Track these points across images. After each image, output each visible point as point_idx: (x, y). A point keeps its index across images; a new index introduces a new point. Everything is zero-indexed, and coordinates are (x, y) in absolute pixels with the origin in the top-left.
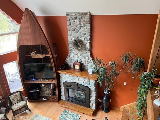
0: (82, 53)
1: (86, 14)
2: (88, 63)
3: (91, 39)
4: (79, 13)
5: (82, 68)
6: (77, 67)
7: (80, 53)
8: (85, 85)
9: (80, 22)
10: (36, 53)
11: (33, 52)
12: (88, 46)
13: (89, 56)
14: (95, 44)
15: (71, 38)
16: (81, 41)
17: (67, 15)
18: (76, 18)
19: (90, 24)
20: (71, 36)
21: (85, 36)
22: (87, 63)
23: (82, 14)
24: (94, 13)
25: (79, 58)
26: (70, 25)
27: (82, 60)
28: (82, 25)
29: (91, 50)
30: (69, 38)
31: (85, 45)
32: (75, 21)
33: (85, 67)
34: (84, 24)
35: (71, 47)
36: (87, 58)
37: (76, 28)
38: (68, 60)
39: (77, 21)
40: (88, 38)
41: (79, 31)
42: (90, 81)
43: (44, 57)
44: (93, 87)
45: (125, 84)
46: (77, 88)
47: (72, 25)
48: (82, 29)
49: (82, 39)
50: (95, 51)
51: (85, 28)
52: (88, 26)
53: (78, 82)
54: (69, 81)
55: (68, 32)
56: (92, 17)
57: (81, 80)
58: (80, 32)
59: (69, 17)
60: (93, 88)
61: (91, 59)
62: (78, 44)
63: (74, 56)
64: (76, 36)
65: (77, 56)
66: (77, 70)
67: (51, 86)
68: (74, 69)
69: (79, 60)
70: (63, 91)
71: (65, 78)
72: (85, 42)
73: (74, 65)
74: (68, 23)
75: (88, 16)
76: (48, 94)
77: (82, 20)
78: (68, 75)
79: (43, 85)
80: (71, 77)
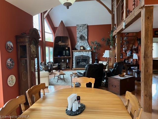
0: (84, 41)
1: (85, 25)
3: (88, 35)
4: (82, 24)
5: (84, 49)
6: (82, 48)
7: (82, 42)
8: (87, 55)
9: (83, 28)
11: (60, 42)
12: (86, 38)
14: (89, 37)
15: (78, 35)
16: (83, 37)
17: (77, 25)
18: (81, 27)
21: (85, 34)
22: (86, 46)
24: (89, 25)
27: (84, 45)
28: (84, 29)
29: (87, 40)
30: (77, 35)
31: (85, 38)
35: (78, 39)
36: (86, 44)
37: (81, 31)
38: (76, 47)
39: (81, 28)
40: (87, 34)
41: (82, 32)
42: (89, 53)
43: (65, 44)
46: (83, 58)
47: (79, 30)
48: (84, 31)
49: (84, 35)
50: (89, 41)
52: (86, 29)
54: (78, 55)
55: (77, 33)
56: (88, 26)
57: (84, 54)
60: (90, 56)
61: (88, 44)
62: (82, 38)
63: (79, 44)
64: (81, 34)
65: (81, 44)
66: (82, 50)
67: (67, 61)
68: (81, 50)
69: (82, 45)
70: (74, 62)
71: (76, 54)
72: (85, 36)
73: (80, 47)
74: (77, 29)
75: (86, 25)
76: (64, 68)
77: (83, 27)
78: (77, 53)
79: (63, 61)
80: (79, 53)
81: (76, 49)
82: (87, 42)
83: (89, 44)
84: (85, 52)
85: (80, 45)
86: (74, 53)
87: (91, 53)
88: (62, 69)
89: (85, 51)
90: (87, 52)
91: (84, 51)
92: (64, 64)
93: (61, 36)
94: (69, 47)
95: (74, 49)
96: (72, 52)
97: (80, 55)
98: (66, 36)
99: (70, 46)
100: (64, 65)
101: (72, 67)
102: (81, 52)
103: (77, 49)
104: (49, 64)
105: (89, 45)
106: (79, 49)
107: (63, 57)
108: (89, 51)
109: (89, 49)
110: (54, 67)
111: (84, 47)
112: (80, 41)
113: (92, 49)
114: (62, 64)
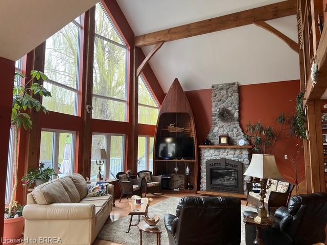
0: (229, 124)
1: (234, 84)
2: (237, 136)
3: (240, 109)
4: (226, 84)
5: (230, 142)
6: (224, 141)
7: (226, 125)
8: (236, 159)
9: (227, 92)
10: (175, 126)
11: (171, 125)
12: (236, 115)
13: (239, 127)
14: (244, 114)
15: (215, 110)
16: (229, 112)
17: (213, 87)
18: (222, 89)
19: (238, 92)
20: (216, 108)
21: (233, 105)
22: (235, 136)
23: (229, 84)
24: (242, 83)
25: (226, 131)
26: (216, 96)
27: (229, 134)
28: (230, 95)
29: (240, 120)
30: (213, 110)
31: (233, 115)
32: (222, 91)
33: (233, 141)
34: (232, 94)
35: (216, 119)
36: (235, 130)
37: (223, 99)
38: (210, 136)
39: (224, 92)
40: (237, 107)
41: (225, 101)
42: (242, 154)
43: (182, 131)
44: (247, 161)
45: (286, 157)
46: (226, 165)
47: (217, 96)
48: (229, 98)
49: (230, 109)
51: (233, 97)
52: (236, 95)
53: (227, 157)
54: (213, 158)
55: (213, 103)
56: (240, 88)
57: (230, 155)
58: (227, 101)
59: (215, 88)
61: (240, 130)
62: (225, 115)
63: (219, 129)
64: (222, 107)
65: (222, 129)
66: (224, 144)
67: (188, 170)
68: (220, 144)
69: (225, 133)
70: (204, 175)
71: (209, 155)
72: (233, 111)
73: (220, 137)
74: (213, 94)
75: (236, 86)
76: (179, 187)
77: (229, 91)
78: (212, 151)
79: (176, 169)
80: (216, 153)
81: (209, 143)
82: (237, 125)
83: (243, 131)
84: (232, 152)
85: (221, 132)
86: (203, 151)
87: (248, 153)
88: (175, 190)
89: (232, 149)
90: (238, 152)
91: (228, 148)
92: (180, 177)
93: (173, 111)
94: (193, 138)
95: (205, 141)
96: (199, 150)
97: (218, 157)
98: (183, 111)
99: (194, 135)
100: (179, 181)
101: (199, 188)
102: (222, 151)
103: (212, 141)
104: (142, 175)
105: (243, 134)
106: (217, 142)
107: (177, 160)
108: (241, 148)
109: (242, 142)
110: (151, 184)
111: (229, 139)
112: (220, 124)
113: (251, 144)
114: (176, 177)
